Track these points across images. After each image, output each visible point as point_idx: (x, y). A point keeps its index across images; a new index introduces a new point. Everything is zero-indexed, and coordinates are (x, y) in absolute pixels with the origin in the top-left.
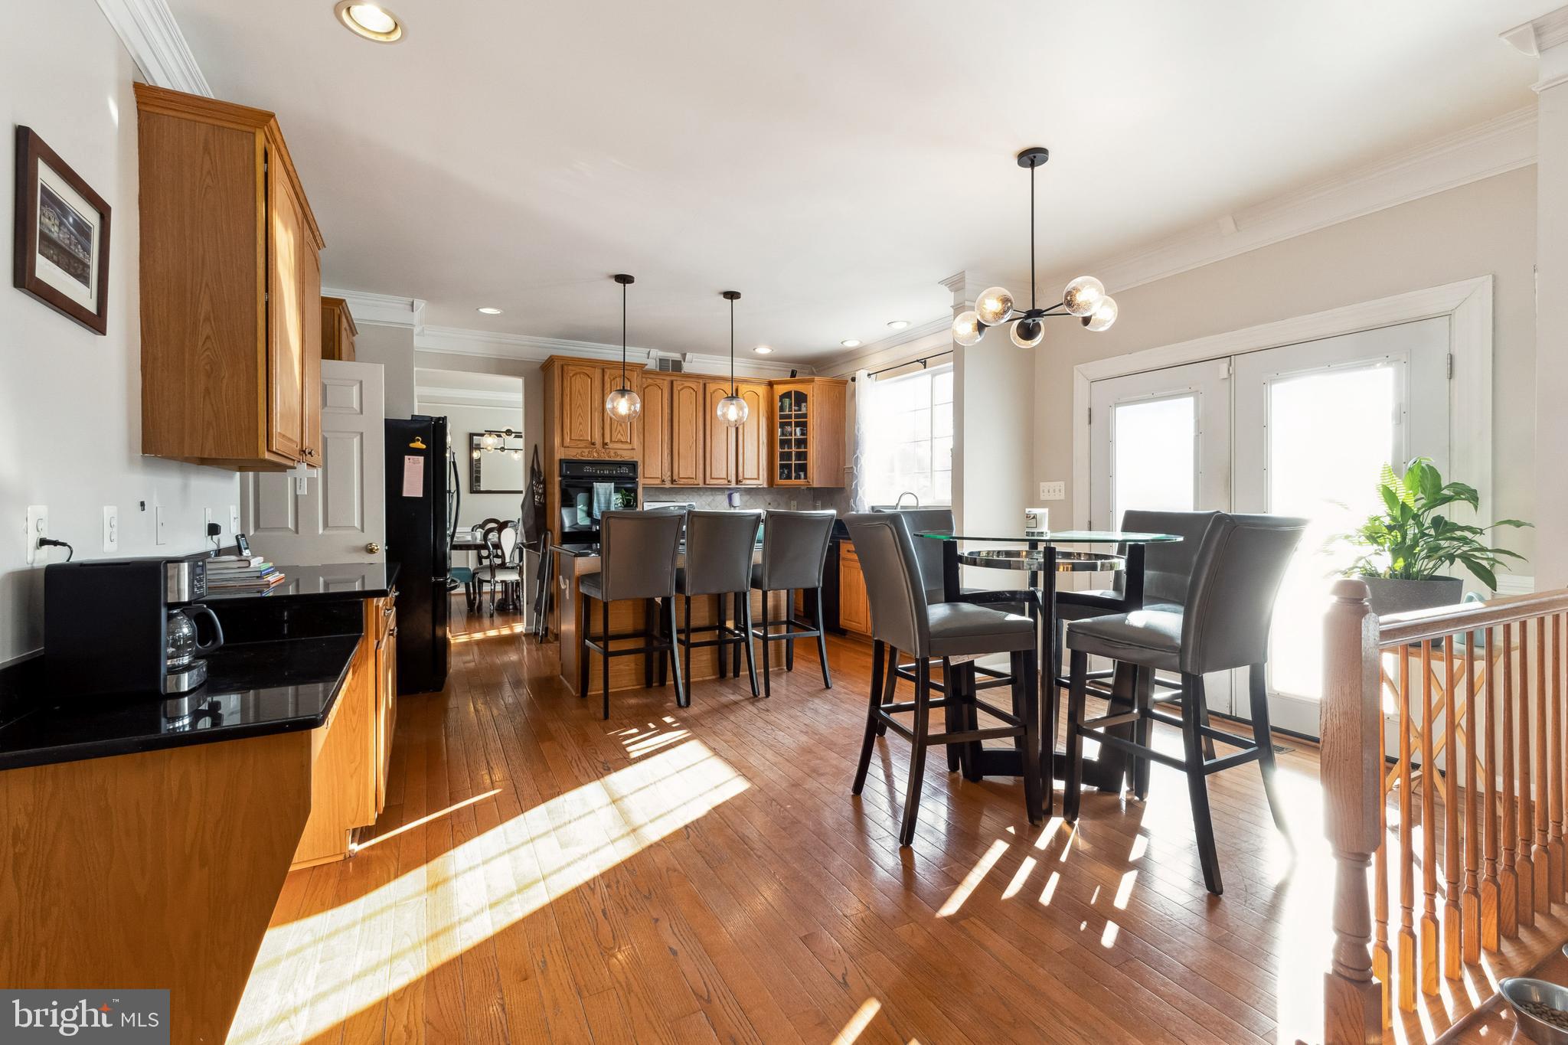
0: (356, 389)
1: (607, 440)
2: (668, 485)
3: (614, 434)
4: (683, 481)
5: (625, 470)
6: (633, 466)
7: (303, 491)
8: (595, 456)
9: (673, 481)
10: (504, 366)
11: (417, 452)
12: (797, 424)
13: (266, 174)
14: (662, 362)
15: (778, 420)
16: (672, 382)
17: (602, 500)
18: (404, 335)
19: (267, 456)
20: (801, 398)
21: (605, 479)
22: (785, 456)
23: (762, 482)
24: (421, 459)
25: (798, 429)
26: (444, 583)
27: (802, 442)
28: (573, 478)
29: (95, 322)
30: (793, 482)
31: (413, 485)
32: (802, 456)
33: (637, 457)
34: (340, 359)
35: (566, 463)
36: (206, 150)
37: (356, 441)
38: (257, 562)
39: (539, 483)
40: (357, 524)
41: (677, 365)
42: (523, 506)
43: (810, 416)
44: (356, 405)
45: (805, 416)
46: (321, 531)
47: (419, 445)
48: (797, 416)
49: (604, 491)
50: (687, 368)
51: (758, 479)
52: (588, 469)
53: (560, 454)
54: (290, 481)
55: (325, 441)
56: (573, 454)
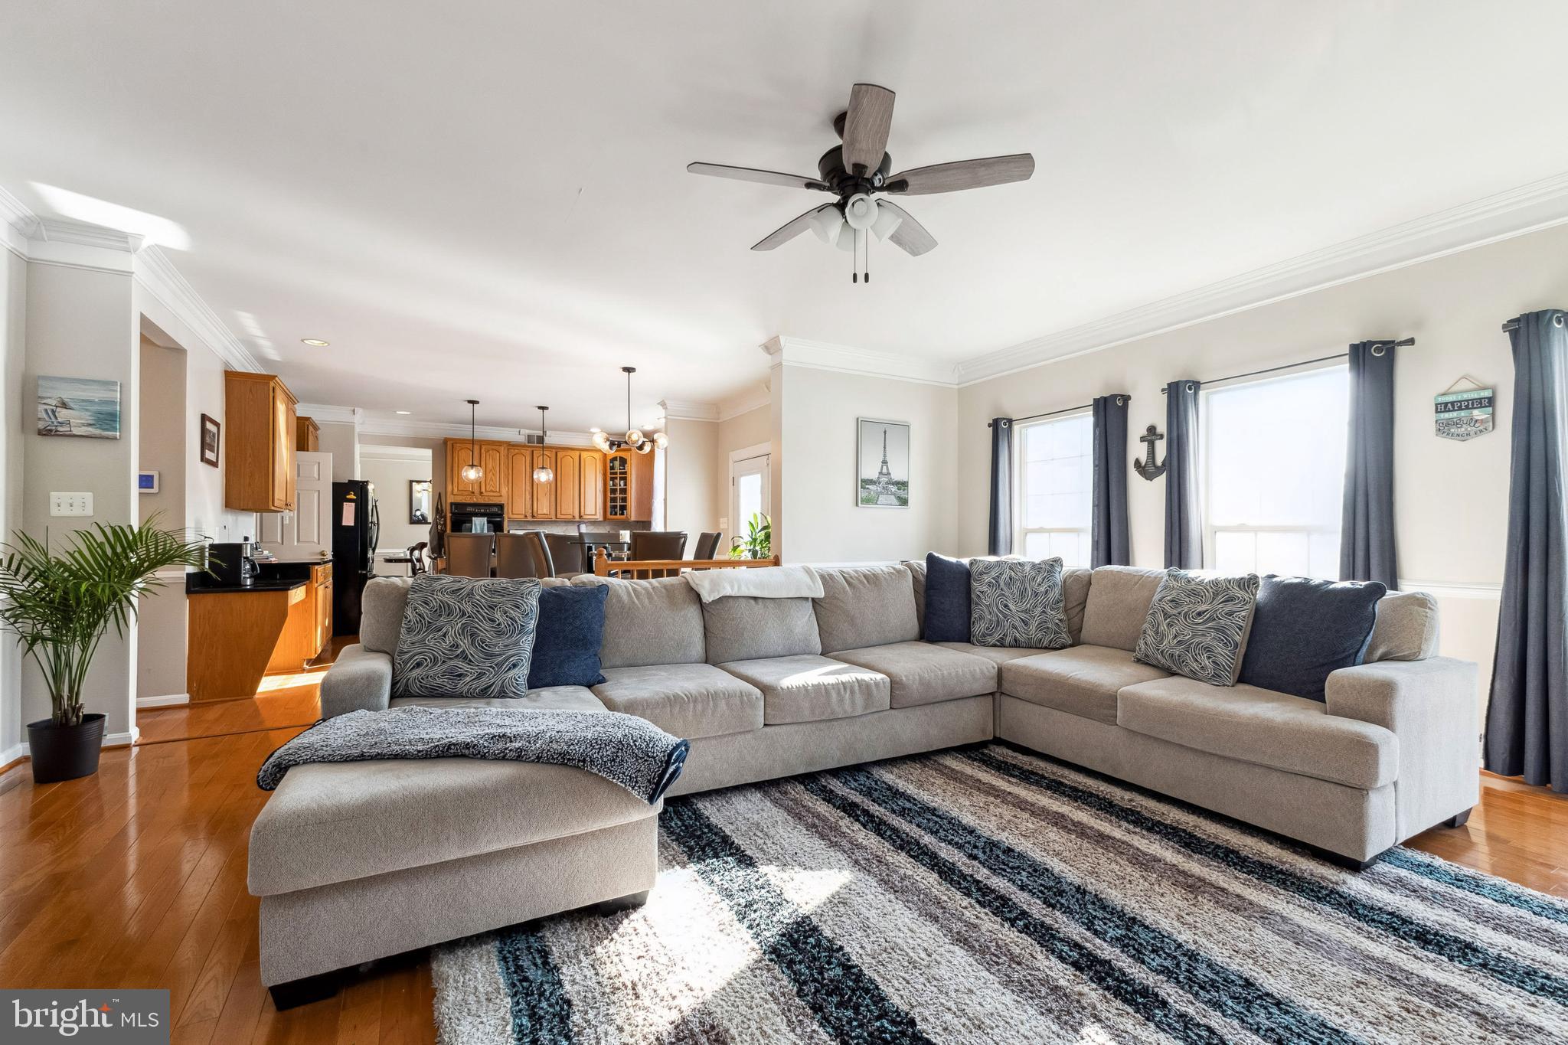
0: (316, 467)
1: (483, 490)
2: (530, 518)
3: (488, 487)
4: (540, 516)
5: (495, 509)
6: (501, 506)
7: (286, 522)
8: (475, 500)
9: (533, 516)
10: (418, 442)
11: (351, 501)
12: (621, 479)
13: (274, 397)
14: (529, 437)
15: (609, 476)
16: (533, 451)
17: (478, 528)
18: (348, 430)
19: (273, 508)
20: (623, 462)
21: (482, 515)
22: (613, 500)
23: (599, 517)
24: (353, 504)
25: (622, 482)
26: (366, 574)
27: (624, 491)
28: (458, 514)
29: (215, 464)
30: (618, 517)
31: (349, 519)
32: (624, 500)
33: (503, 501)
34: (308, 450)
35: (455, 505)
36: (251, 391)
37: (316, 495)
38: (266, 553)
39: (441, 517)
40: (316, 540)
41: (541, 439)
42: (430, 532)
43: (629, 473)
44: (316, 475)
45: (625, 473)
46: (296, 543)
47: (352, 496)
48: (621, 473)
49: (480, 525)
50: (548, 441)
51: (595, 515)
52: (470, 509)
53: (451, 499)
54: (279, 518)
55: (299, 495)
56: (459, 499)
